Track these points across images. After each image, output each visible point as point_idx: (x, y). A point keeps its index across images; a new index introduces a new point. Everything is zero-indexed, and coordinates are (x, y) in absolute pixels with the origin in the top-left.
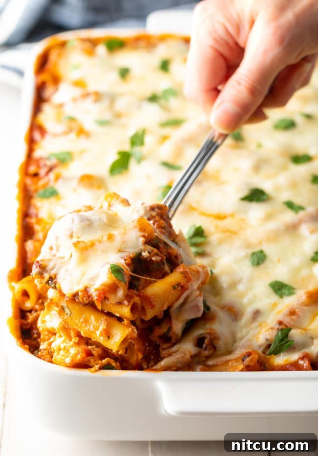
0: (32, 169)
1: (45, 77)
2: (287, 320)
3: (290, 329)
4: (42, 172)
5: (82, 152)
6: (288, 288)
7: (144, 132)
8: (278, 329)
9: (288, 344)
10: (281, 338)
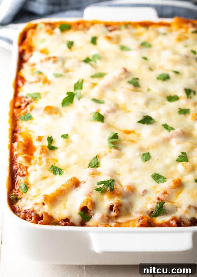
0: (17, 104)
1: (24, 47)
2: (162, 197)
3: (164, 203)
4: (23, 105)
5: (46, 93)
6: (162, 177)
7: (82, 81)
8: (157, 202)
9: (163, 211)
10: (159, 207)
